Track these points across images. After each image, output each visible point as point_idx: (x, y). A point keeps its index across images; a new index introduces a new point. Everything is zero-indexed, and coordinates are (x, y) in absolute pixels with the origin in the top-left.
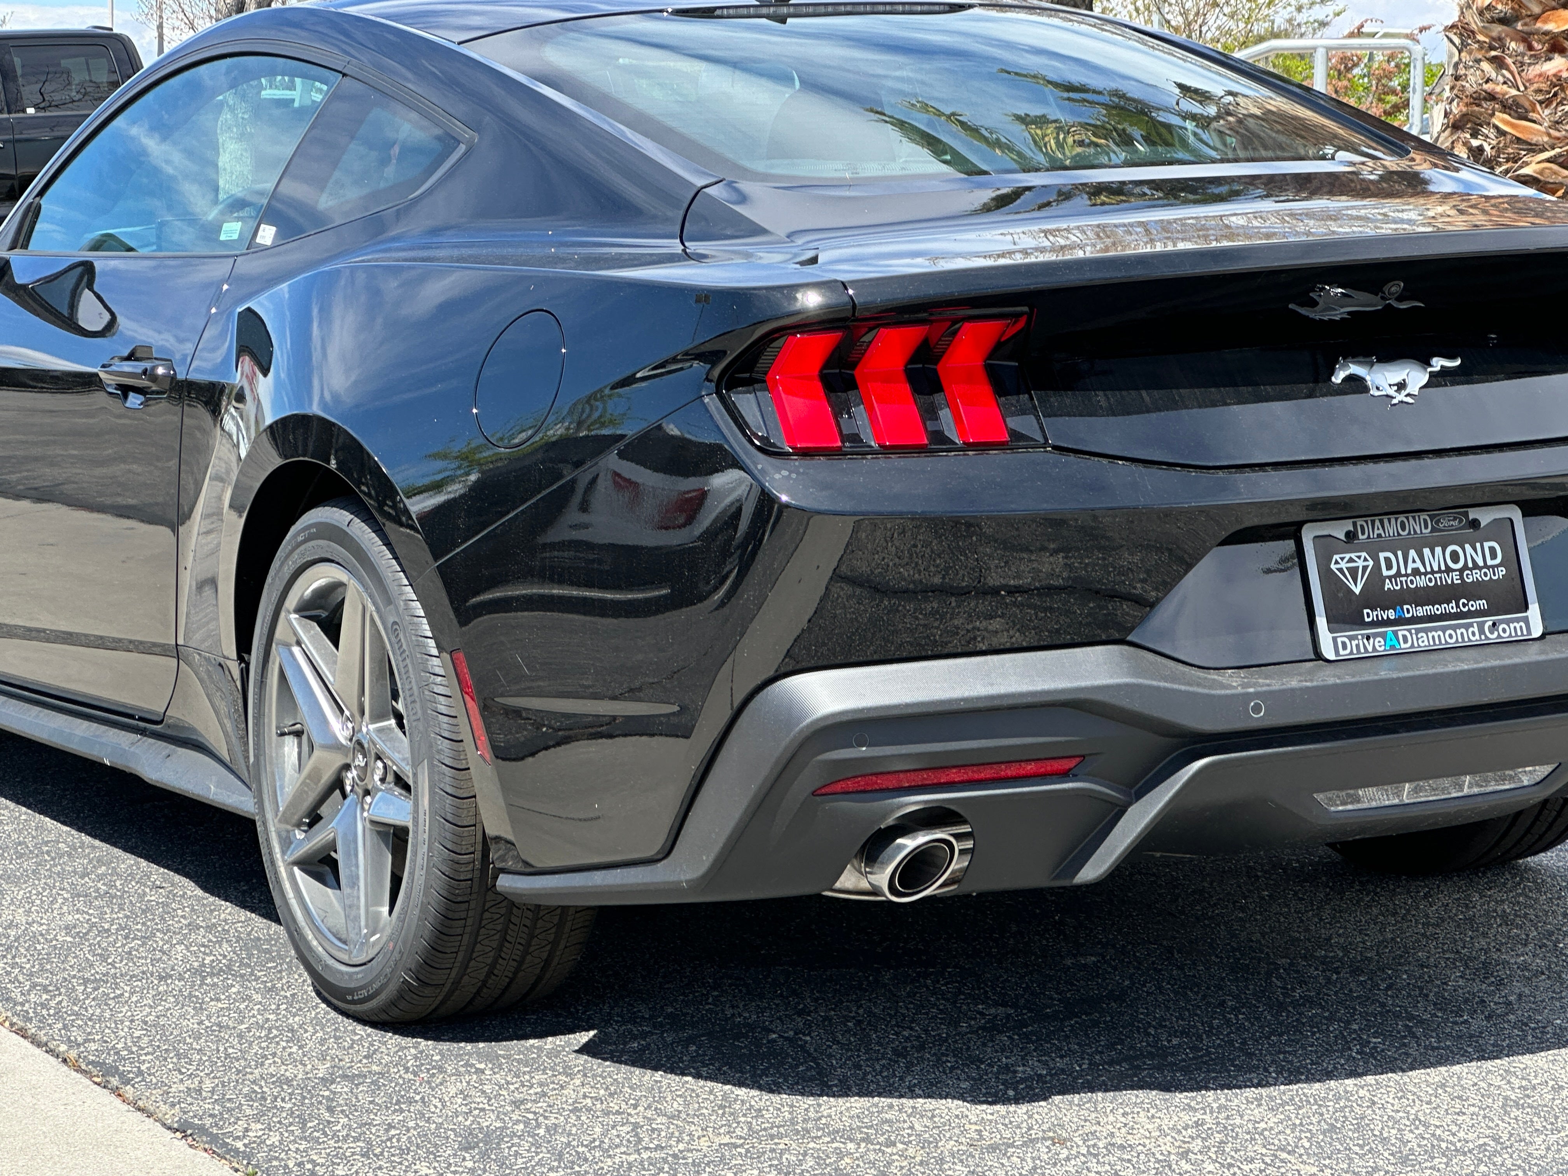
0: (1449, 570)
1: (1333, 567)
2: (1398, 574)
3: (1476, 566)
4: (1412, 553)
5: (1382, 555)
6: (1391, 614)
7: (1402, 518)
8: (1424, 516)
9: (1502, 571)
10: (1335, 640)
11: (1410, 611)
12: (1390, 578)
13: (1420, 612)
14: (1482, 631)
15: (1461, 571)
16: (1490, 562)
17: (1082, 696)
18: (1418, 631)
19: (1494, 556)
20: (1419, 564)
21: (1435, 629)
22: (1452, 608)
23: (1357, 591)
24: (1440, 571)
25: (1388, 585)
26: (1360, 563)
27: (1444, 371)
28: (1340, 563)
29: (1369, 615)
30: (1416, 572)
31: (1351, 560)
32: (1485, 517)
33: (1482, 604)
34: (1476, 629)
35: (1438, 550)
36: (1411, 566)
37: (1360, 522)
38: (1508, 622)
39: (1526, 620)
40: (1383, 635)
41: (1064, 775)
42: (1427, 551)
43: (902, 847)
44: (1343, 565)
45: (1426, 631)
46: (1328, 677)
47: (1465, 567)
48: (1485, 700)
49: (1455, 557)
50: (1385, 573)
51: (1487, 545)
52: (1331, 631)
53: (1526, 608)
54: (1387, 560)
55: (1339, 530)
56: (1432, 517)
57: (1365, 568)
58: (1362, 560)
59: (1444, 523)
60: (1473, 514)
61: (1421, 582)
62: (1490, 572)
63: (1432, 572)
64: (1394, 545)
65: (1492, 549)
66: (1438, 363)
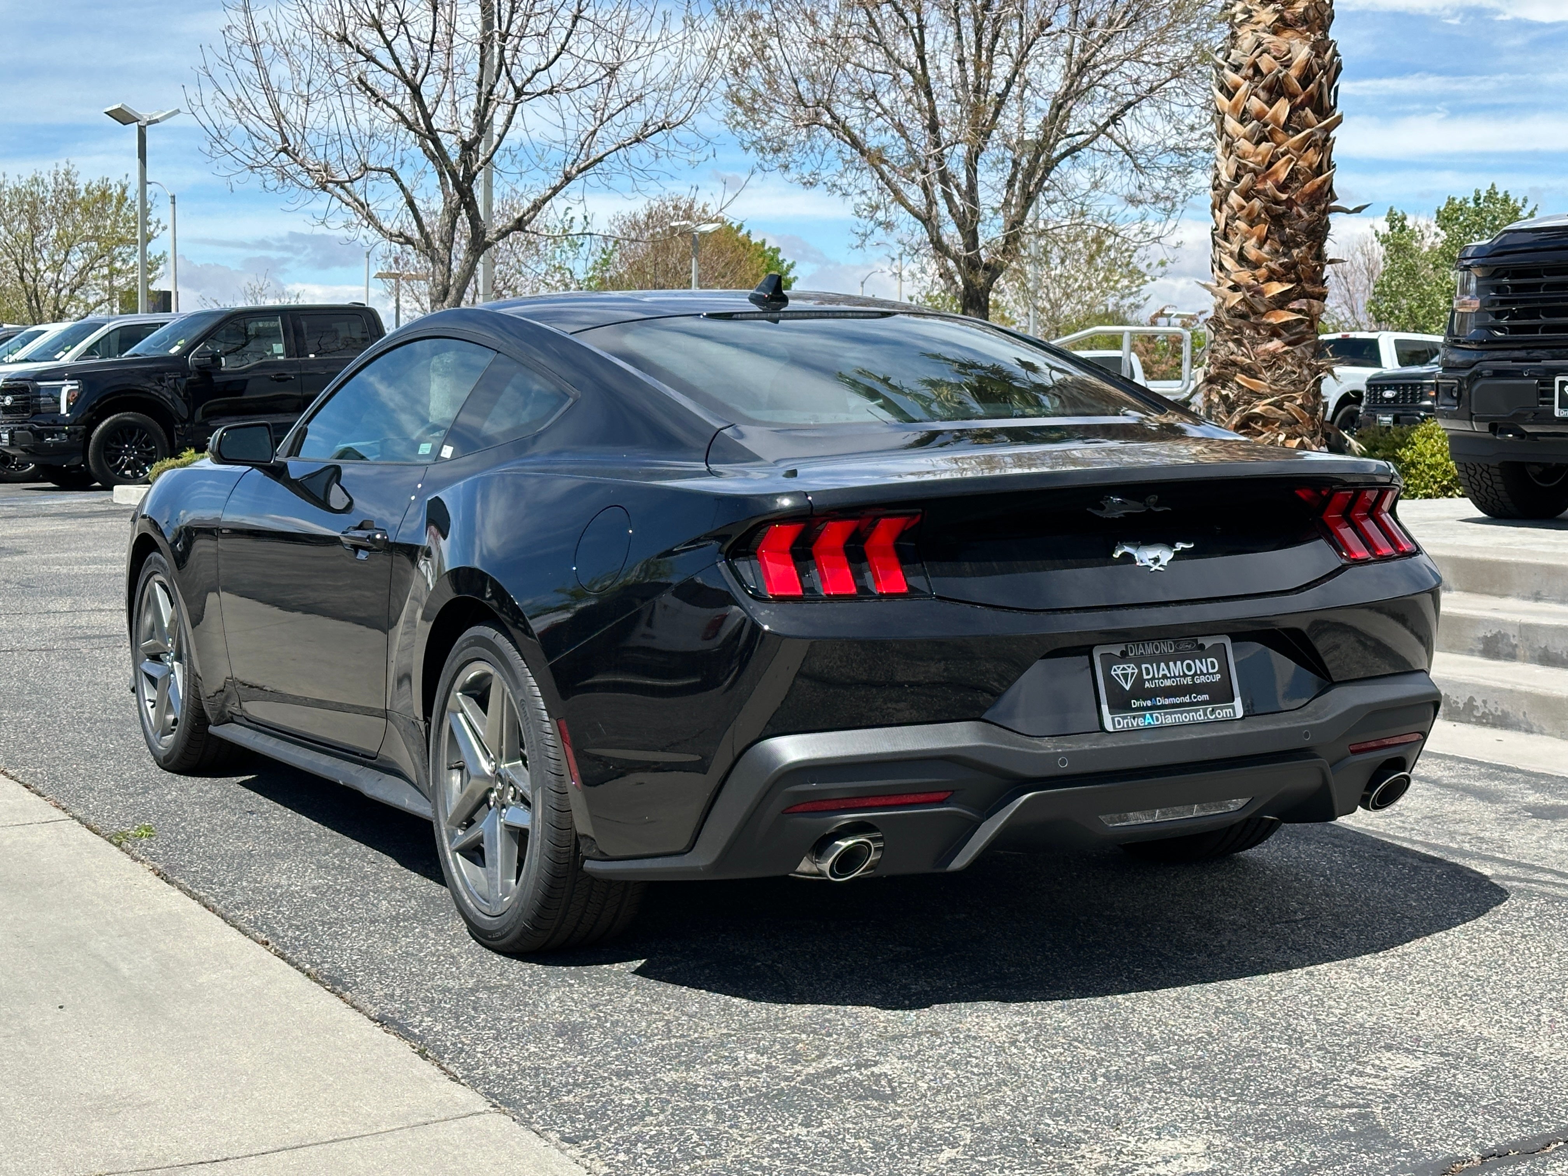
0: (1185, 676)
1: (1113, 673)
2: (1153, 678)
3: (1202, 673)
4: (1162, 665)
5: (1144, 666)
6: (1149, 703)
7: (1156, 643)
8: (1170, 642)
9: (1218, 676)
10: (1113, 719)
11: (1160, 701)
12: (1148, 680)
13: (1167, 702)
14: (1205, 714)
15: (1193, 676)
16: (1211, 671)
17: (952, 753)
18: (1166, 714)
19: (1213, 667)
20: (1166, 672)
21: (1176, 713)
22: (1187, 699)
23: (1127, 688)
24: (1179, 676)
25: (1147, 685)
26: (1130, 671)
27: (1184, 551)
28: (1117, 671)
29: (1135, 704)
30: (1165, 677)
31: (1124, 669)
32: (1208, 642)
33: (1206, 697)
34: (1201, 713)
35: (1179, 663)
36: (1161, 673)
37: (1130, 645)
38: (1222, 708)
39: (1233, 708)
40: (1144, 717)
41: (941, 803)
42: (1171, 664)
43: (839, 846)
44: (1119, 672)
45: (1171, 714)
46: (1109, 743)
47: (1196, 673)
48: (1206, 758)
49: (1189, 667)
50: (1145, 677)
51: (1209, 660)
52: (1111, 713)
53: (1233, 700)
54: (1147, 669)
55: (1116, 651)
56: (1175, 642)
57: (1133, 674)
58: (1132, 669)
59: (1182, 646)
60: (1201, 641)
61: (1168, 683)
62: (1211, 677)
63: (1175, 677)
64: (1151, 659)
65: (1212, 662)
66: (1180, 546)
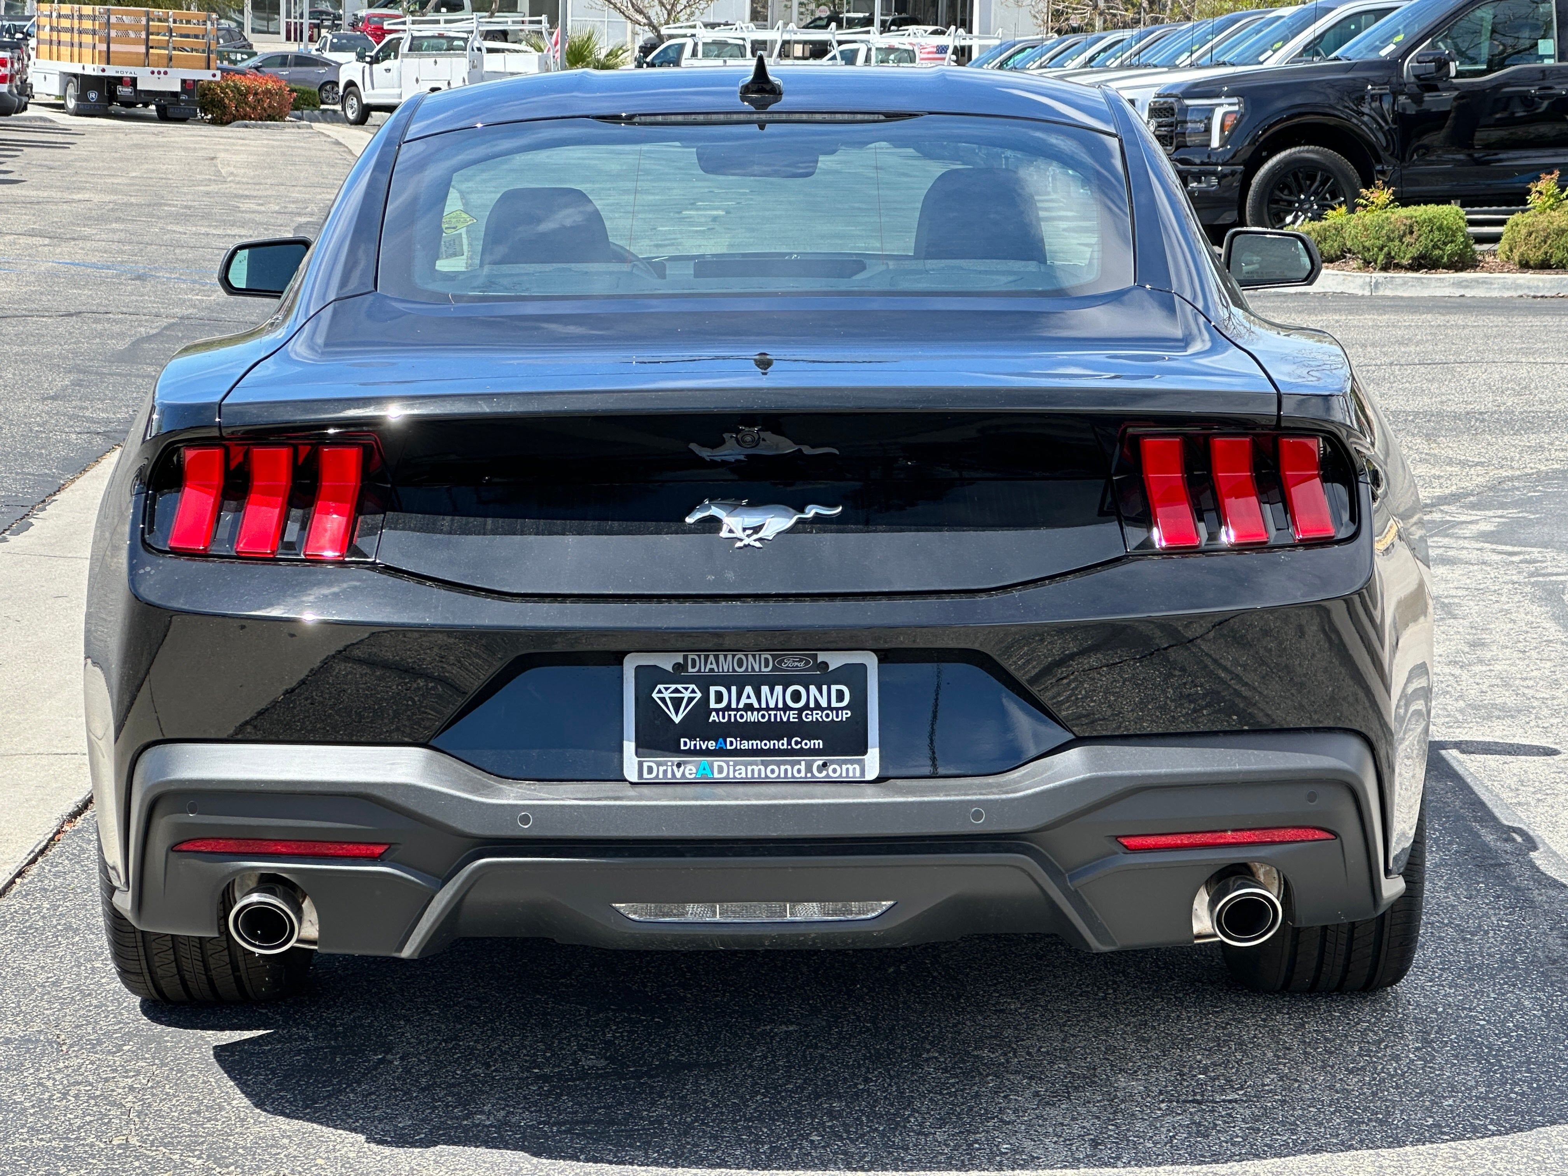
0: (786, 708)
1: (655, 695)
2: (728, 708)
3: (818, 706)
4: (748, 689)
5: (713, 689)
6: (712, 745)
7: (740, 655)
8: (766, 655)
9: (846, 714)
10: (640, 765)
11: (733, 743)
12: (717, 711)
13: (746, 745)
14: (809, 769)
15: (800, 711)
16: (834, 704)
18: (736, 764)
19: (840, 699)
20: (754, 701)
21: (757, 763)
22: (783, 744)
23: (677, 720)
24: (776, 708)
25: (713, 717)
26: (687, 695)
27: (820, 518)
28: (663, 693)
29: (686, 743)
30: (749, 707)
31: (677, 691)
32: (835, 660)
33: (819, 743)
34: (803, 767)
35: (779, 689)
36: (744, 701)
37: (691, 656)
38: (841, 763)
39: (862, 764)
40: (696, 765)
41: (374, 859)
42: (765, 689)
44: (667, 695)
45: (746, 764)
46: (632, 799)
47: (806, 706)
48: (774, 834)
49: (796, 696)
50: (713, 705)
51: (834, 688)
52: (637, 754)
53: (865, 752)
54: (718, 694)
55: (666, 662)
56: (774, 657)
57: (691, 699)
58: (690, 692)
59: (788, 663)
60: (822, 657)
61: (753, 717)
62: (833, 714)
63: (768, 709)
64: (727, 681)
65: (839, 692)
66: (811, 511)
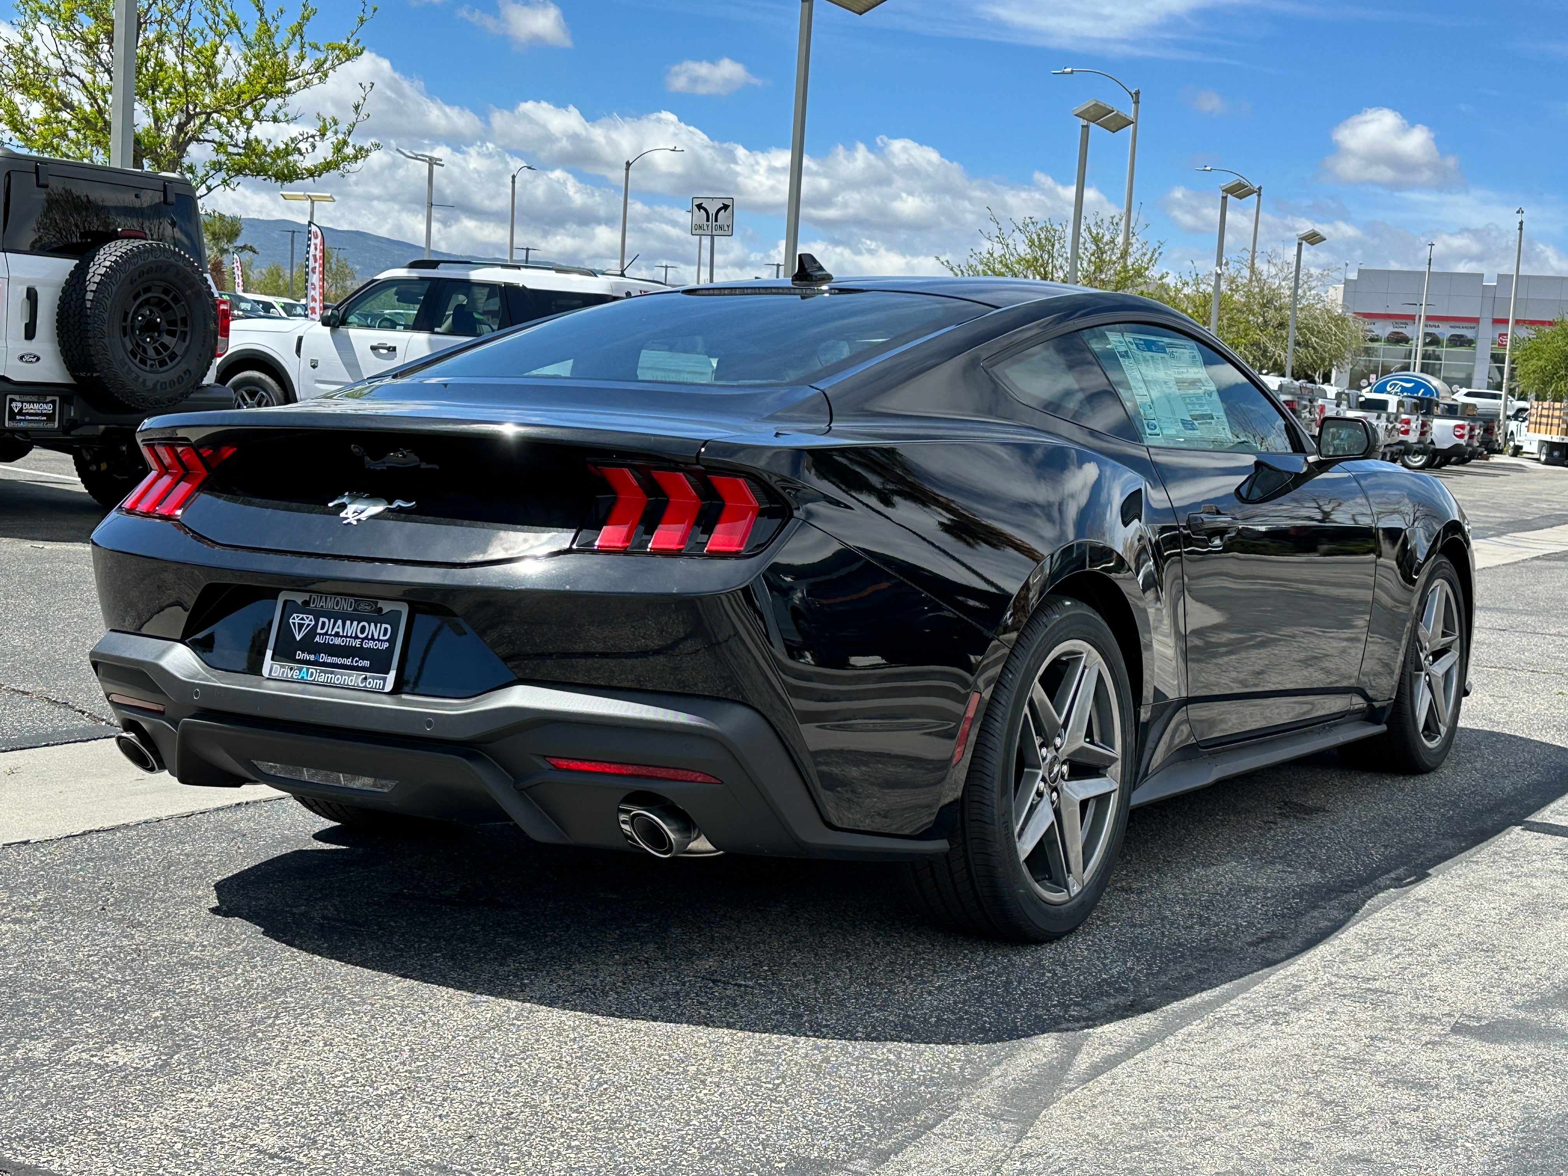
0: (356, 637)
1: (290, 621)
2: (326, 634)
3: (373, 639)
4: (340, 622)
5: (321, 619)
6: (312, 657)
7: (338, 598)
8: (352, 600)
9: (386, 645)
10: (273, 666)
11: (324, 658)
12: (320, 635)
13: (330, 660)
14: (357, 680)
15: (363, 639)
16: (381, 638)
18: (321, 671)
19: (385, 634)
20: (340, 630)
21: (332, 673)
22: (348, 662)
23: (298, 638)
24: (351, 637)
25: (317, 639)
26: (307, 622)
27: (400, 509)
28: (295, 619)
29: (300, 655)
30: (337, 635)
31: (302, 619)
32: (387, 607)
33: (367, 663)
34: (354, 678)
35: (355, 623)
36: (336, 629)
37: (314, 596)
38: (374, 678)
39: (385, 679)
40: (300, 670)
42: (348, 622)
44: (296, 621)
45: (326, 672)
47: (366, 638)
49: (363, 630)
50: (319, 631)
51: (384, 626)
52: (272, 659)
53: (388, 672)
54: (324, 623)
55: (299, 598)
56: (356, 601)
57: (308, 625)
58: (309, 621)
59: (362, 606)
60: (381, 604)
61: (338, 641)
62: (379, 644)
63: (347, 637)
64: (329, 615)
65: (386, 629)
66: (398, 503)
